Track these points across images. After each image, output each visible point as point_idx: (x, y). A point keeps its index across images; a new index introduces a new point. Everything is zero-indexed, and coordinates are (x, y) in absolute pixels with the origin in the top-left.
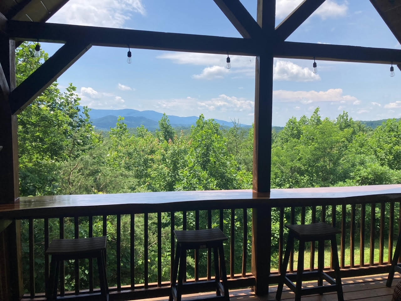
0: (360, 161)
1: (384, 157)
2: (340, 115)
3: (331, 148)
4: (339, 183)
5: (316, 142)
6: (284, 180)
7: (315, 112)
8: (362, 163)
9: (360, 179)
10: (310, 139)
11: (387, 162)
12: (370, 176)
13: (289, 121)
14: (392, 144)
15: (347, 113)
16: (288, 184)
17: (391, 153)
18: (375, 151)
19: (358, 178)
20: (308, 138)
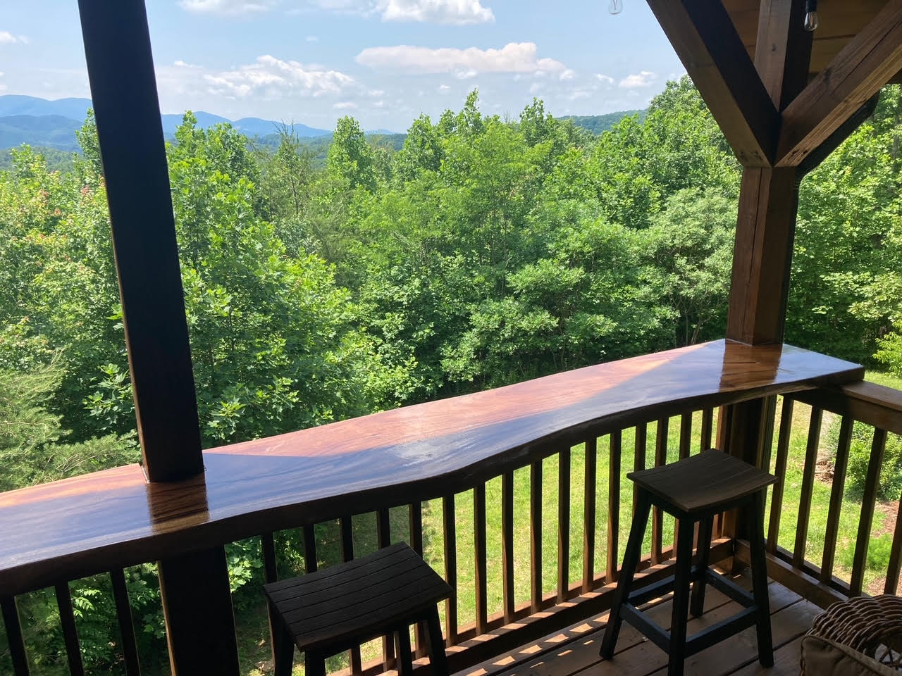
0: (568, 214)
1: (616, 202)
2: (527, 107)
3: (508, 189)
4: (524, 269)
5: (474, 177)
6: (409, 270)
7: (467, 104)
8: (572, 219)
9: (567, 256)
10: (461, 169)
11: (621, 212)
12: (587, 249)
13: (414, 126)
14: (631, 172)
15: (542, 102)
16: (417, 280)
17: (628, 192)
18: (599, 190)
19: (564, 255)
20: (456, 168)
